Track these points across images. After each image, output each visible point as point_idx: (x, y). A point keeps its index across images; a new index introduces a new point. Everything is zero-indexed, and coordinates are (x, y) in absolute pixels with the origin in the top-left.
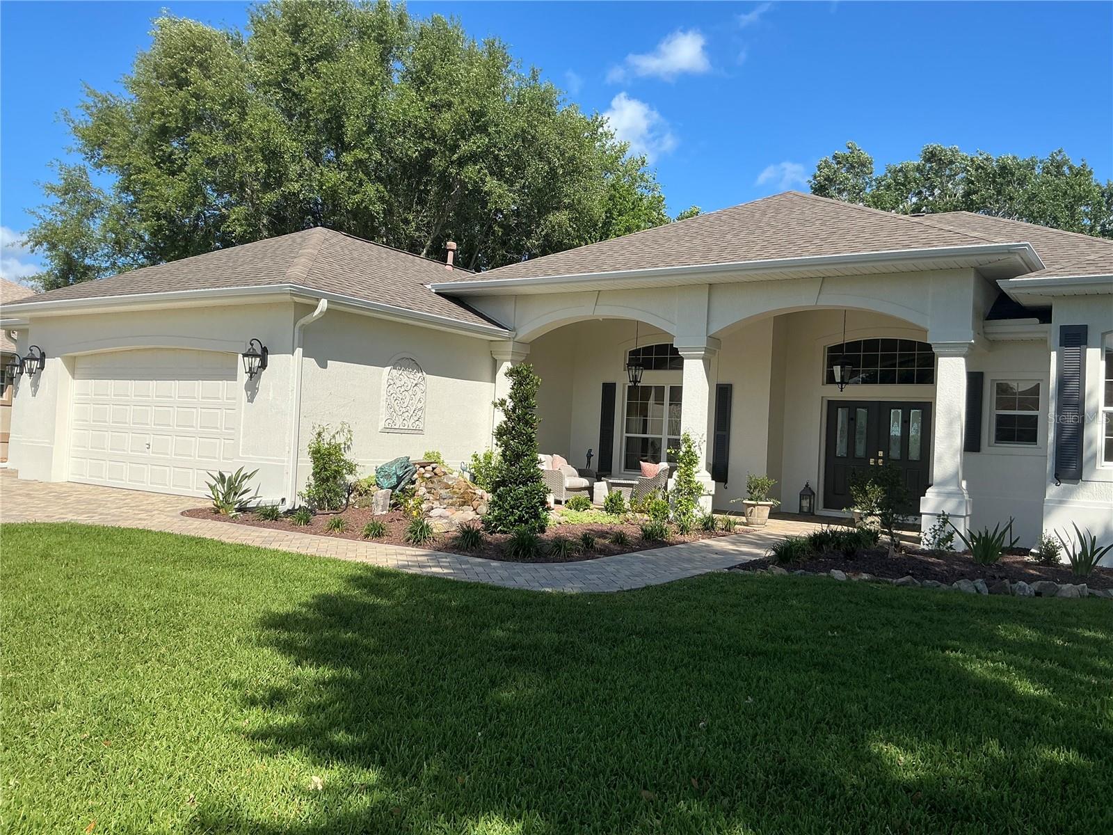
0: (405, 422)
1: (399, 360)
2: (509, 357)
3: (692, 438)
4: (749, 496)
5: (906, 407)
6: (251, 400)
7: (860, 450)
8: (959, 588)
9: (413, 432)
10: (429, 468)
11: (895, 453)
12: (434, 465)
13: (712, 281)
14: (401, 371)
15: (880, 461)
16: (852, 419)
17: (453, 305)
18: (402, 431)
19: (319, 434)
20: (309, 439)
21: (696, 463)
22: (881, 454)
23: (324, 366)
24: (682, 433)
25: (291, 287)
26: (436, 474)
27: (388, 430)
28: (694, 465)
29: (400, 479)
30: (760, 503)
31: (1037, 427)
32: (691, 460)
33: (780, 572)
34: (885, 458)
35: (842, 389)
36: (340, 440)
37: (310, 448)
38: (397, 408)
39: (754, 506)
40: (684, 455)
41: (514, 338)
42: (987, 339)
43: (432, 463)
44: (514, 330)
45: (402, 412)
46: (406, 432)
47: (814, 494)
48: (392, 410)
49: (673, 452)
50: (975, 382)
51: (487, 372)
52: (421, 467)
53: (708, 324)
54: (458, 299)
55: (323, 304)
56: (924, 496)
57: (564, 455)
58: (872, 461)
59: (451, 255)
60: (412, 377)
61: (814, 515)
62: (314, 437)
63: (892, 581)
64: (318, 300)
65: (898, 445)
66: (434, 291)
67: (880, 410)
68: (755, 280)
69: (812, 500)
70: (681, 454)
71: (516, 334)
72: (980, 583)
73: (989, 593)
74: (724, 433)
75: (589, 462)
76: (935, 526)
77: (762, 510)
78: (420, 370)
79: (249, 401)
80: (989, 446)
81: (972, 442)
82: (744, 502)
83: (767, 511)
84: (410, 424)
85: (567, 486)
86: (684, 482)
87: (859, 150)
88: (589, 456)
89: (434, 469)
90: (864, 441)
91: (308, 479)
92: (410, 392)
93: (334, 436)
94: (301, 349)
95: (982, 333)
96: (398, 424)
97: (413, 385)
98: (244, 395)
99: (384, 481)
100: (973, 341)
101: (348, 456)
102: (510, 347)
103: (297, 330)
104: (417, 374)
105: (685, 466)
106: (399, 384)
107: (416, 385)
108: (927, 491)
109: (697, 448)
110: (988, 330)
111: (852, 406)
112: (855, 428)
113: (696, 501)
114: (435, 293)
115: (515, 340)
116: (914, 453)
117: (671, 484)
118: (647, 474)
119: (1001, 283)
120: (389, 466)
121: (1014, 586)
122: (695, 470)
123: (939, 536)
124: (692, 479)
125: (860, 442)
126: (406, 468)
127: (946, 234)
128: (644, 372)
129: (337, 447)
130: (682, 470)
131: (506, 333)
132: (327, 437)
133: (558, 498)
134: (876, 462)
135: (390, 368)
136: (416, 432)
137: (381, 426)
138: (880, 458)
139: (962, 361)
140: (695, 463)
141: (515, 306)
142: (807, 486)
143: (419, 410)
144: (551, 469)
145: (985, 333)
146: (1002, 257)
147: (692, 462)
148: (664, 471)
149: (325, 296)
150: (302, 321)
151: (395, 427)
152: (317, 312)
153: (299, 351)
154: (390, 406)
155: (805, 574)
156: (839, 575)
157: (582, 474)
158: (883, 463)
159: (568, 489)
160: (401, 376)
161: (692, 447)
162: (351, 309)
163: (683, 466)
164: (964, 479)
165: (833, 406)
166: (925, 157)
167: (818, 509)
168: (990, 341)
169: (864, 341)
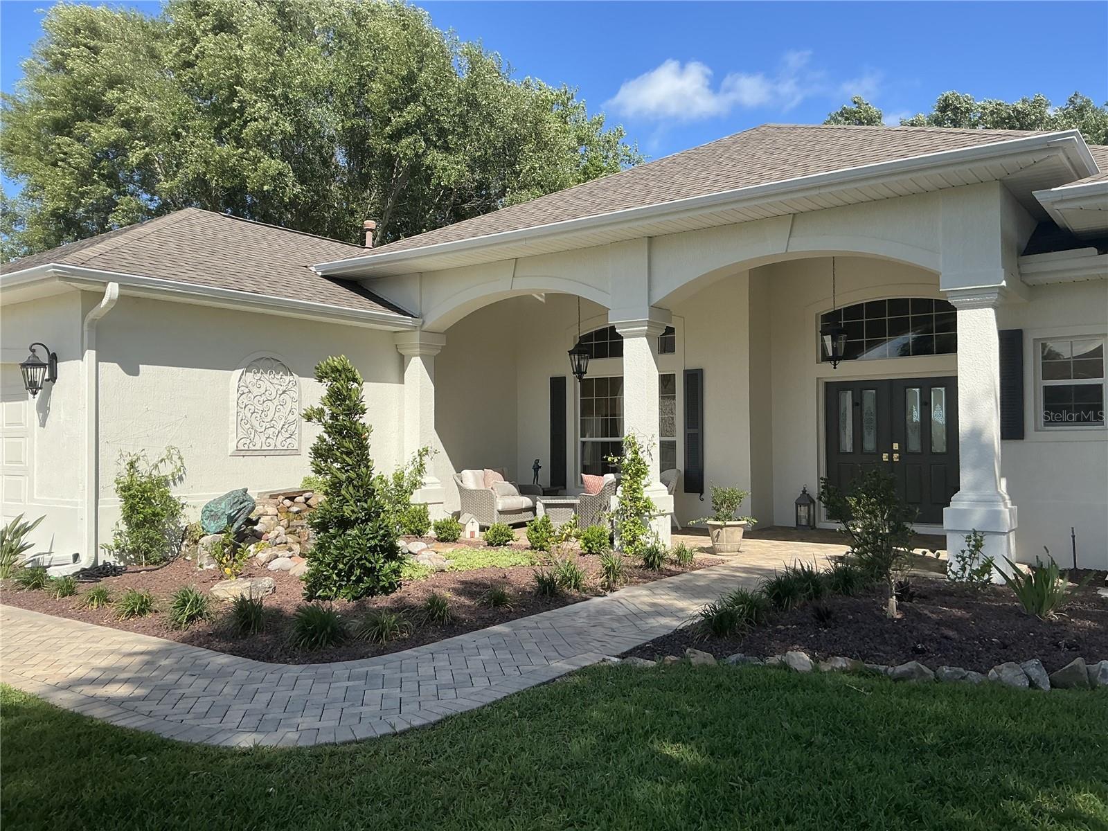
0: (269, 440)
1: (254, 361)
2: (418, 351)
3: (639, 440)
4: (715, 514)
5: (926, 385)
6: (43, 425)
7: (870, 445)
8: (999, 678)
9: (282, 453)
10: (300, 499)
11: (914, 445)
12: (307, 495)
13: (652, 232)
14: (259, 375)
15: (896, 455)
16: (857, 404)
17: (342, 289)
18: (265, 453)
19: (132, 465)
20: (113, 472)
21: (645, 473)
22: (896, 446)
23: (133, 371)
24: (626, 434)
25: (54, 267)
26: (309, 506)
27: (239, 453)
28: (642, 476)
29: (232, 520)
30: (728, 523)
31: (1102, 401)
32: (638, 470)
33: (701, 660)
34: (903, 450)
35: (835, 365)
36: (166, 470)
37: (119, 484)
38: (256, 424)
39: (721, 527)
40: (629, 465)
41: (421, 326)
42: (1023, 282)
43: (304, 492)
44: (421, 316)
45: (264, 427)
46: (272, 453)
47: (814, 502)
48: (248, 426)
49: (616, 460)
50: (1011, 344)
51: (392, 370)
52: (286, 498)
53: (650, 290)
54: (354, 283)
55: (113, 290)
56: (949, 505)
57: (500, 469)
58: (885, 457)
59: (369, 235)
60: (275, 381)
61: (815, 528)
62: (124, 467)
63: (886, 670)
64: (105, 284)
65: (917, 433)
66: (320, 274)
67: (893, 391)
68: (705, 226)
69: (812, 509)
70: (626, 462)
71: (423, 322)
72: (1034, 668)
73: (1052, 686)
74: (692, 431)
75: (536, 475)
76: (963, 552)
77: (732, 533)
78: (288, 371)
79: (40, 426)
80: (1036, 430)
81: (1012, 427)
82: (709, 522)
83: (740, 532)
84: (279, 442)
85: (500, 508)
86: (630, 500)
87: (867, 104)
88: (537, 468)
89: (307, 499)
90: (873, 432)
91: (117, 524)
92: (276, 402)
93: (156, 466)
94: (94, 352)
95: (1017, 275)
96: (259, 442)
97: (280, 392)
98: (36, 417)
99: (210, 524)
100: (1004, 283)
101: (175, 492)
102: (416, 337)
103: (86, 328)
104: (284, 377)
105: (631, 479)
106: (256, 391)
107: (284, 392)
108: (952, 498)
109: (645, 453)
110: (1027, 269)
111: (858, 388)
112: (862, 415)
113: (645, 524)
114: (322, 276)
115: (425, 327)
116: (939, 445)
117: (614, 503)
118: (591, 489)
119: (1039, 195)
120: (216, 504)
121: (1094, 668)
122: (644, 482)
123: (971, 565)
124: (639, 496)
125: (869, 434)
126: (241, 503)
127: (957, 137)
128: (591, 361)
129: (163, 482)
130: (627, 485)
131: (408, 321)
132: (142, 466)
133: (484, 524)
134: (891, 457)
135: (242, 370)
136: (288, 452)
137: (232, 447)
138: (896, 452)
139: (990, 313)
140: (643, 473)
141: (421, 285)
142: (804, 492)
143: (292, 423)
144: (484, 488)
145: (1021, 274)
146: (1038, 157)
147: (639, 473)
148: (610, 485)
149: (114, 279)
150: (92, 315)
151: (254, 448)
152: (104, 302)
153: (90, 355)
154: (241, 420)
155: (743, 661)
156: (801, 659)
157: (523, 491)
158: (899, 458)
159: (501, 512)
160: (260, 382)
161: (639, 453)
162: (154, 295)
163: (629, 478)
164: (1002, 476)
165: (833, 391)
166: (939, 107)
167: (820, 521)
168: (1028, 285)
169: (866, 303)
